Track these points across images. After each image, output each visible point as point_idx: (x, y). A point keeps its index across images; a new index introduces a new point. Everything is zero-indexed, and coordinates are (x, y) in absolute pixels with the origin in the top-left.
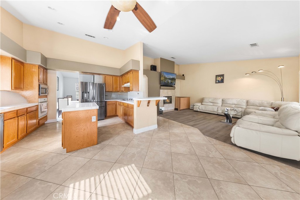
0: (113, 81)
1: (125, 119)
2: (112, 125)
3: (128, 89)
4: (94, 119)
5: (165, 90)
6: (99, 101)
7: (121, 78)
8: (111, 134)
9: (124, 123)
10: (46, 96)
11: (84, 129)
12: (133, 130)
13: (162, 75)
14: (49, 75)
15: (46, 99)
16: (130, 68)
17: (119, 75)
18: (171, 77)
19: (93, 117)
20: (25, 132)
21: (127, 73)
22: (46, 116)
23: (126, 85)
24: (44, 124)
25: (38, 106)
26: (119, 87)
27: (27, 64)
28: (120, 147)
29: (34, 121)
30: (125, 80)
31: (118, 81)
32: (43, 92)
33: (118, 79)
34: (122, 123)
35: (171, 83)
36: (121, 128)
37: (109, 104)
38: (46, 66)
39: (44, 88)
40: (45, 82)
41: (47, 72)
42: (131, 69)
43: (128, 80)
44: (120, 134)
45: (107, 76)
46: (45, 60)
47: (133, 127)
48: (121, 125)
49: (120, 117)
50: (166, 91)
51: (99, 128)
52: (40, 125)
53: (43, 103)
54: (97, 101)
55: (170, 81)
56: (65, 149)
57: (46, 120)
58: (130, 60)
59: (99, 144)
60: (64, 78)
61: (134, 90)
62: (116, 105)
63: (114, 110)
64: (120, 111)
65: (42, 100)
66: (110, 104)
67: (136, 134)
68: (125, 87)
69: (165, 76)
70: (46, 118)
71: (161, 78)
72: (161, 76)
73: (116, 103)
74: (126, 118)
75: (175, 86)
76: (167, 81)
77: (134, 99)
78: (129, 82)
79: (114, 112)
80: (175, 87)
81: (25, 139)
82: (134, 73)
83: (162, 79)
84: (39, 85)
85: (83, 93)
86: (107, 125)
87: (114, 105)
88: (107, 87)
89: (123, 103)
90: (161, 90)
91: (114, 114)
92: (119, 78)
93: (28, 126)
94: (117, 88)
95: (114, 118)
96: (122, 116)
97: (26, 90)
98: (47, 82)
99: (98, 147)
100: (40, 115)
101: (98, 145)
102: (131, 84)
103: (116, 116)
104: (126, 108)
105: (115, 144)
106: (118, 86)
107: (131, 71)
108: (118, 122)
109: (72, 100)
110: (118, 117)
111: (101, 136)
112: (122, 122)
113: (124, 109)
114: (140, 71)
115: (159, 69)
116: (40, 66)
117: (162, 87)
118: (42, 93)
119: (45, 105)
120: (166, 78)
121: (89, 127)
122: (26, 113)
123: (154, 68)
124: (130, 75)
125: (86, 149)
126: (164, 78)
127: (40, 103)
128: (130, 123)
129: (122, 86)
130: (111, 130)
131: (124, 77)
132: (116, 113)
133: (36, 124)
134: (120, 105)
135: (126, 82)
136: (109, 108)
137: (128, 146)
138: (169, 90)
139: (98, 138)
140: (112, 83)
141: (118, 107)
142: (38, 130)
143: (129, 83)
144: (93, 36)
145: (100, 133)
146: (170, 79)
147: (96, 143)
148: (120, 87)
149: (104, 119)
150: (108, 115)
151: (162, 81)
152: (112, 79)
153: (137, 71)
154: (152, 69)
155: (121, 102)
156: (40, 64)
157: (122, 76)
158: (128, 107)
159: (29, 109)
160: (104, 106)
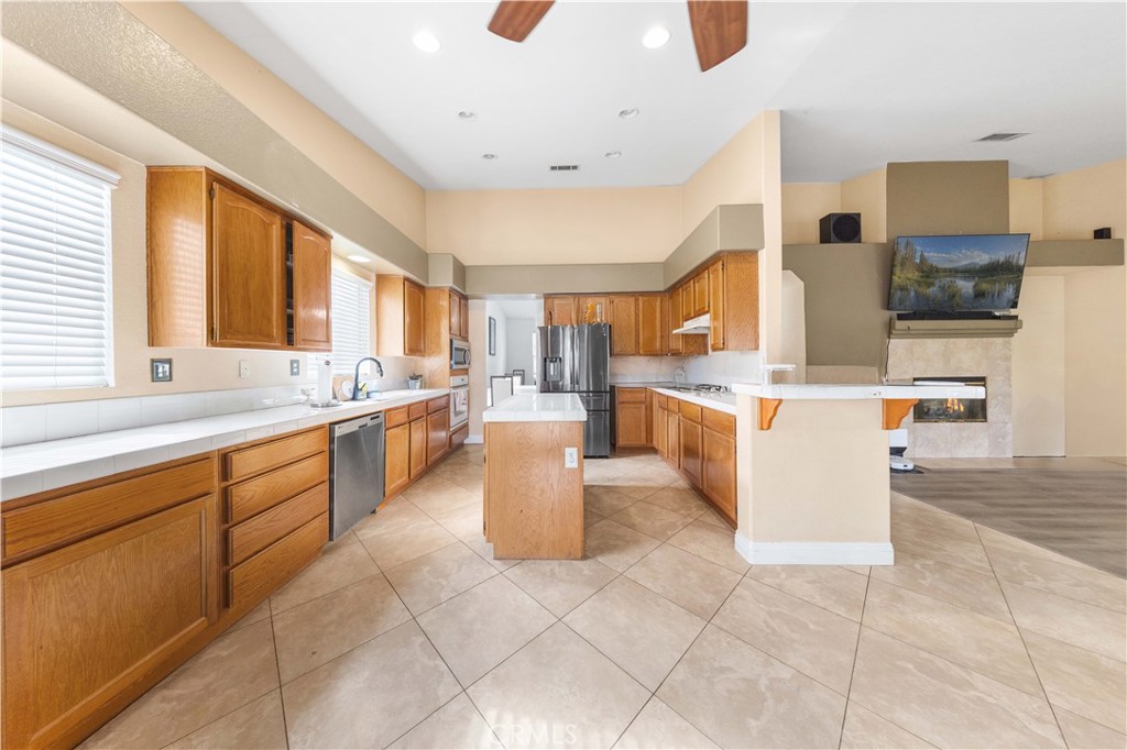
0: (637, 315)
1: (687, 473)
2: (638, 488)
3: (698, 345)
4: (572, 456)
5: (929, 342)
6: (591, 389)
7: (671, 297)
8: (632, 526)
9: (684, 490)
10: (466, 371)
11: (543, 491)
12: (734, 537)
13: (898, 259)
14: (471, 313)
15: (465, 377)
16: (715, 244)
17: (662, 289)
18: (982, 258)
19: (568, 451)
20: (424, 463)
21: (697, 273)
22: (466, 426)
23: (689, 326)
24: (462, 445)
25: (448, 395)
26: (662, 337)
27: (430, 288)
28: (673, 607)
29: (443, 434)
30: (688, 303)
31: (655, 312)
32: (460, 360)
33: (658, 303)
34: (677, 489)
35: (979, 294)
36: (674, 511)
37: (623, 403)
38: (464, 289)
39: (462, 350)
40: (463, 333)
41: (466, 306)
42: (718, 249)
43: (702, 299)
44: (670, 541)
45: (616, 300)
46: (461, 271)
47: (732, 523)
48: (671, 494)
49: (666, 459)
50: (934, 346)
51: (591, 490)
52: (454, 446)
53: (458, 390)
54: (585, 389)
55: (966, 286)
56: (492, 544)
57: (467, 434)
58: (715, 210)
59: (590, 558)
60: (508, 319)
61: (731, 343)
62: (650, 409)
63: (643, 428)
64: (668, 432)
65: (457, 380)
66: (628, 403)
67: (751, 561)
68: (685, 336)
69: (923, 259)
70: (464, 429)
71: (892, 273)
72: (893, 266)
73: (648, 399)
74: (693, 465)
75: (1013, 312)
76: (942, 288)
77: (735, 387)
78: (708, 312)
79: (643, 435)
80: (1016, 317)
81: (424, 480)
82: (731, 267)
83: (899, 277)
84: (451, 341)
85: (545, 360)
86: (618, 483)
87: (644, 406)
88: (616, 337)
89: (680, 402)
90: (894, 342)
91: (643, 442)
92: (659, 299)
93: (430, 445)
94: (651, 339)
95: (642, 457)
96: (673, 455)
97: (430, 355)
98: (467, 332)
99: (586, 572)
100: (455, 422)
101: (588, 562)
102: (715, 318)
103: (648, 449)
104: (695, 427)
105: (649, 585)
106: (659, 334)
107: (716, 258)
108: (661, 482)
109: (523, 383)
110: (658, 458)
111: (596, 525)
112: (676, 485)
113: (685, 430)
114: (762, 255)
115: (876, 228)
116: (452, 290)
117: (900, 325)
118: (456, 363)
119: (462, 392)
120: (929, 273)
121: (555, 486)
122: (425, 414)
123: (842, 228)
124: (711, 283)
125: (546, 566)
126: (915, 275)
127: (455, 387)
128: (715, 496)
129: (674, 332)
130: (633, 510)
131: (681, 296)
132: (652, 441)
133: (445, 446)
134: (665, 408)
135: (689, 314)
136: (624, 418)
137: (716, 621)
138: (963, 342)
139: (585, 529)
140: (633, 321)
141: (659, 416)
142: (450, 461)
143: (707, 316)
144: (571, 164)
145: (594, 510)
146: (969, 273)
147: (580, 555)
148: (665, 336)
149: (606, 457)
150: (621, 442)
151: (903, 289)
152: (633, 308)
153: (749, 256)
154: (833, 235)
155: (668, 397)
156: (451, 284)
157: (673, 290)
158: (701, 424)
159: (430, 403)
160: (608, 408)
